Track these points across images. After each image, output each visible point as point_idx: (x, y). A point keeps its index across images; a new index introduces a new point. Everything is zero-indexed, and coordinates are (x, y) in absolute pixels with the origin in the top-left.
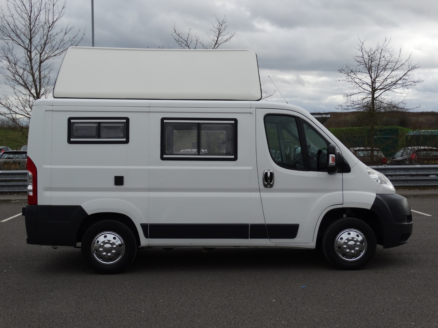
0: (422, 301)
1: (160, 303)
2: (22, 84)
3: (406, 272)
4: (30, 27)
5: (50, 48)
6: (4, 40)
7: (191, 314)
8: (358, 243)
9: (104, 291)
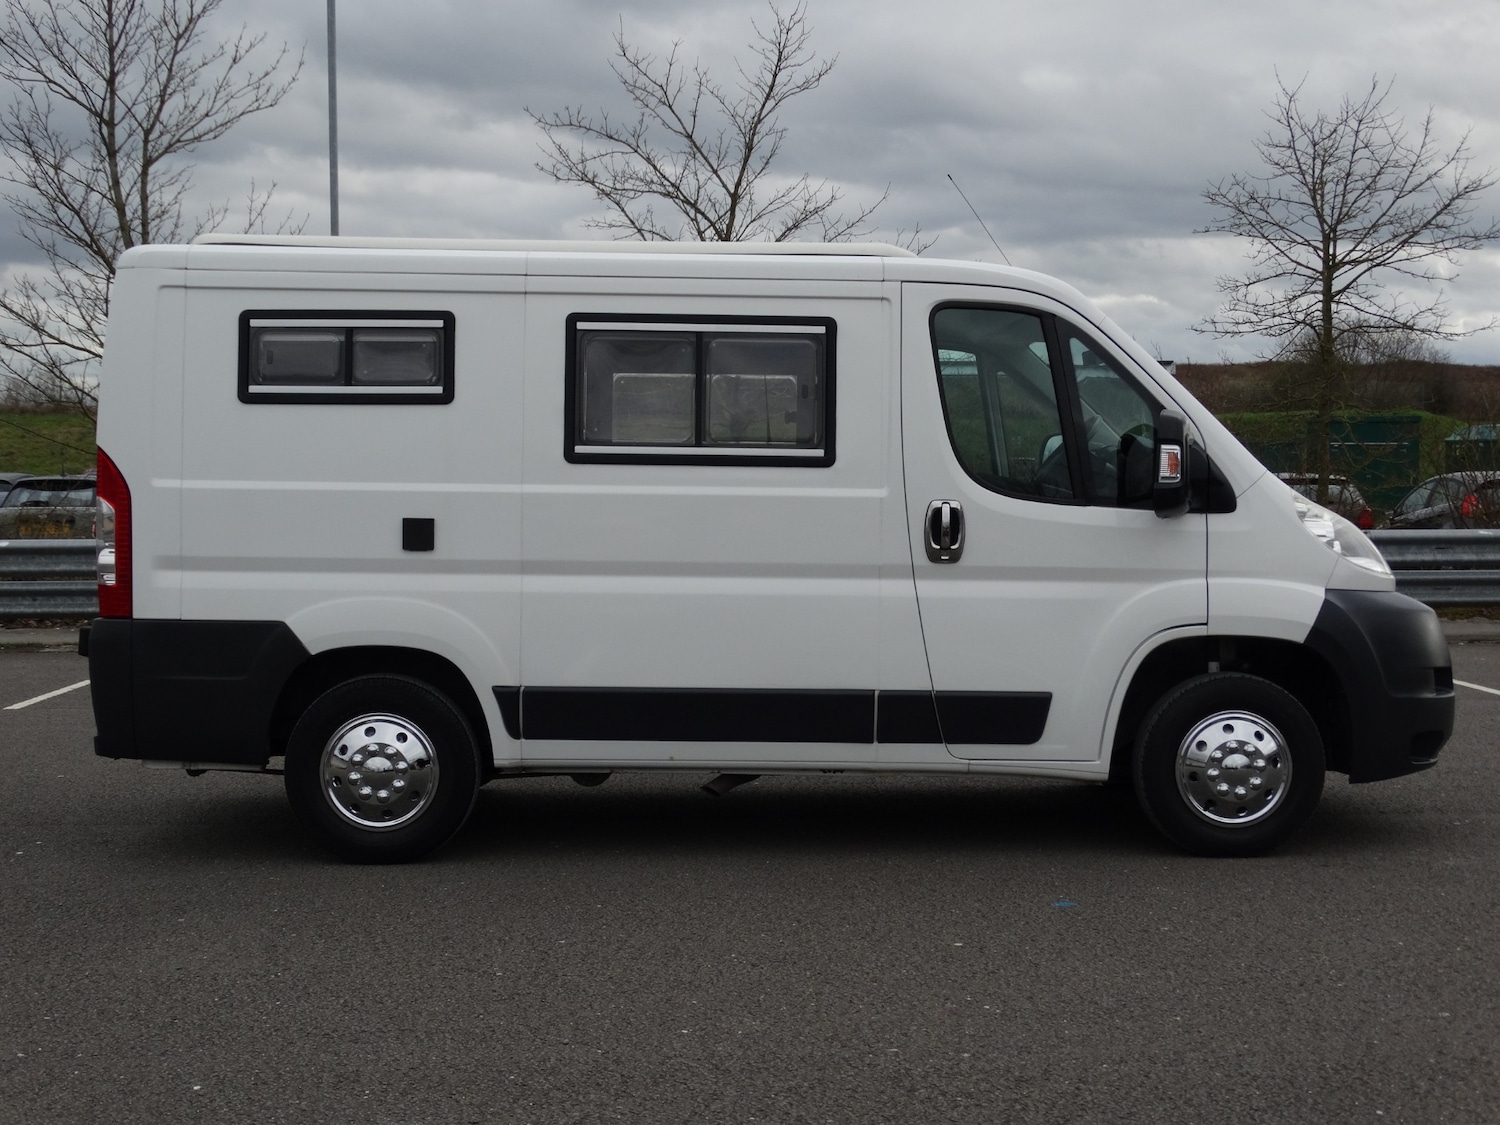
0: (1481, 950)
1: (559, 951)
2: (80, 239)
3: (1427, 863)
4: (111, 36)
5: (181, 114)
6: (16, 81)
7: (667, 981)
8: (1261, 763)
9: (364, 914)
